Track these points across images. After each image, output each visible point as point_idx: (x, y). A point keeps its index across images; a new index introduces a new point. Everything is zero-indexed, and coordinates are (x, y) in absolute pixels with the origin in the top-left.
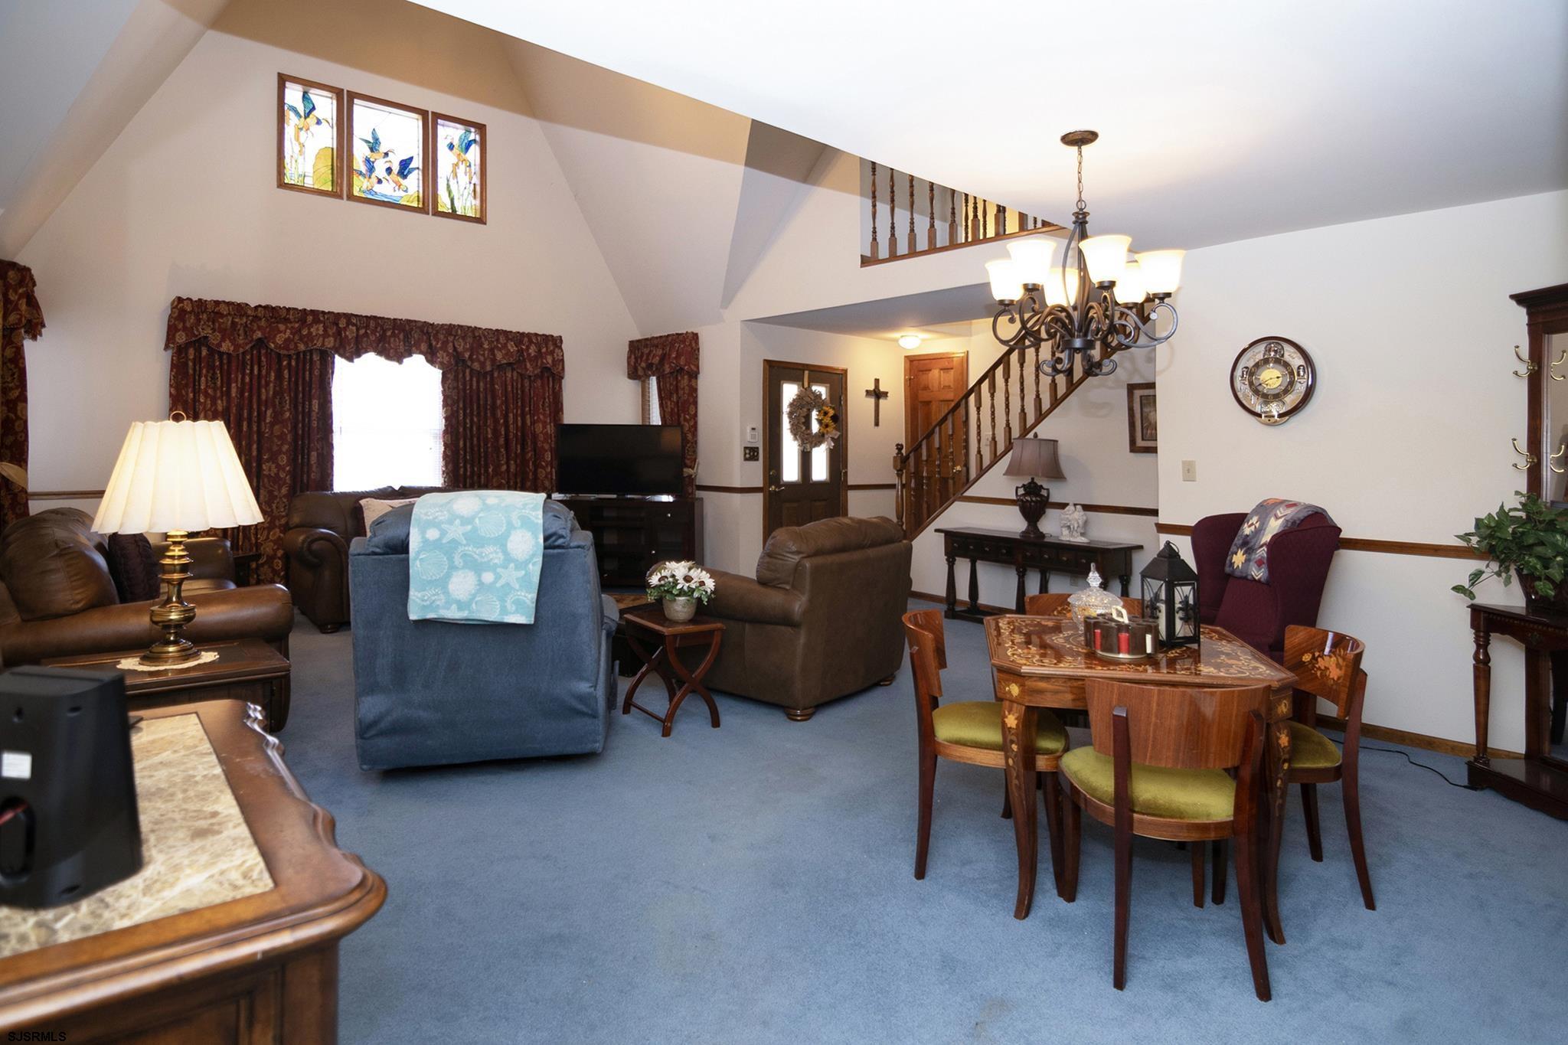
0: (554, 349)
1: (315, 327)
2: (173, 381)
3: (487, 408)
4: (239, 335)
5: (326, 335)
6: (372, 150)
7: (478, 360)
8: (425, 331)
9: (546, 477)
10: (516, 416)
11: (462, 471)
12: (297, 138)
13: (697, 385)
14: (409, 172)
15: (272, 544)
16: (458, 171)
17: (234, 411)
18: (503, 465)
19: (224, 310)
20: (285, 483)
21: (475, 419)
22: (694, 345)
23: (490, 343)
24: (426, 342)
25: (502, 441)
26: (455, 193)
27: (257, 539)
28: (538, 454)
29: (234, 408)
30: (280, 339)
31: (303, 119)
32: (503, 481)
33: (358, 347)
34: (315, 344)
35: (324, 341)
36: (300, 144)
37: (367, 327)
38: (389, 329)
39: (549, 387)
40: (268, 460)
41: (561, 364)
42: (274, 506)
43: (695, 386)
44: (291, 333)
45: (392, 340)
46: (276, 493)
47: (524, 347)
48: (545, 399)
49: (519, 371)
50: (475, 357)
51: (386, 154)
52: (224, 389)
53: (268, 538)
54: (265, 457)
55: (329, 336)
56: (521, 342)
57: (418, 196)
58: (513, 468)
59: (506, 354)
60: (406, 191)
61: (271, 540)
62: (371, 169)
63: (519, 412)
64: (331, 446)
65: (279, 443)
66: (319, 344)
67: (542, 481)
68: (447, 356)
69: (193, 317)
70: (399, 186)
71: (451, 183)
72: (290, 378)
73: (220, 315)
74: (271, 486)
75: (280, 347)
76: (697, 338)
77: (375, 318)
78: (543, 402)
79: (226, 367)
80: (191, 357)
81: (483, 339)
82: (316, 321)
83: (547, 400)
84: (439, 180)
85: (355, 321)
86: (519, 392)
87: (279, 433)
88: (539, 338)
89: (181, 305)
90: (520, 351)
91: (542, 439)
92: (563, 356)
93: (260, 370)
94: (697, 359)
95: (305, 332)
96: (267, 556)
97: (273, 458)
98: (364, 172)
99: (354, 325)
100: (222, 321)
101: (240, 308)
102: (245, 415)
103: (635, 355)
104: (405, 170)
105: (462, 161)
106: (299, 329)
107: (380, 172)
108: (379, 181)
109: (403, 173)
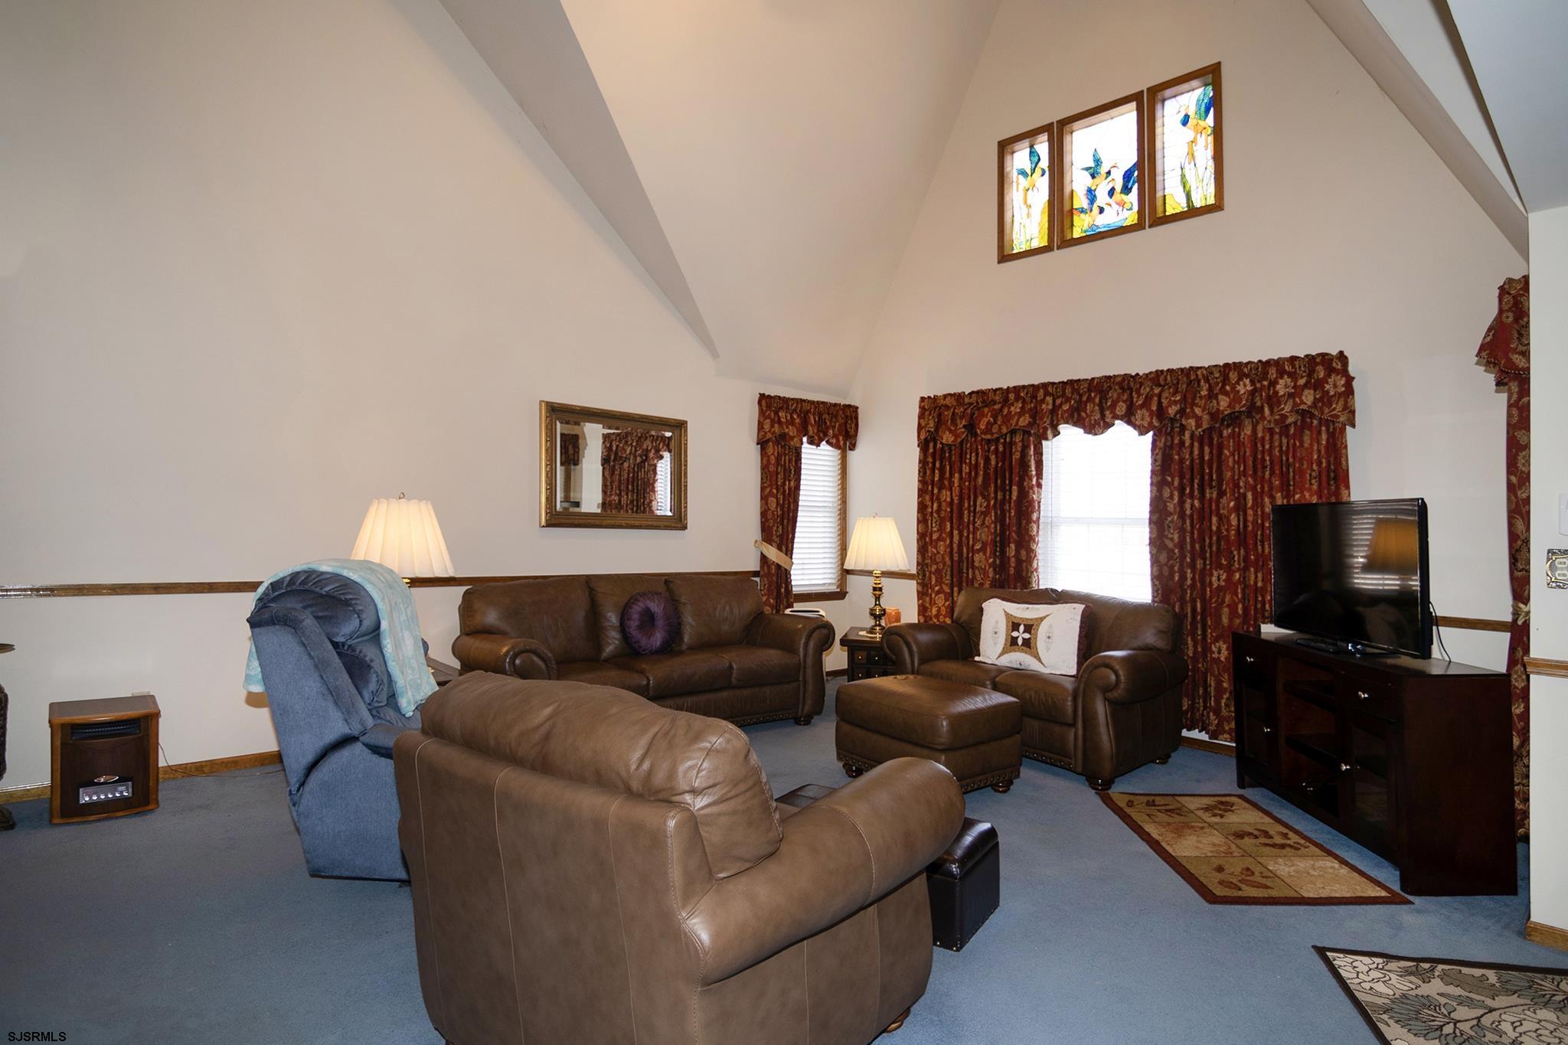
1: (1016, 405)
4: (958, 425)
5: (1022, 413)
6: (1093, 176)
8: (1126, 387)
12: (1025, 201)
14: (1134, 183)
16: (1195, 149)
20: (988, 577)
26: (1191, 182)
30: (984, 424)
31: (1031, 175)
34: (1015, 424)
35: (1021, 420)
36: (1027, 206)
37: (1063, 395)
38: (1086, 392)
40: (978, 551)
44: (991, 416)
45: (1089, 405)
47: (1265, 383)
50: (1187, 410)
51: (1109, 173)
54: (976, 549)
55: (1027, 413)
56: (1264, 375)
59: (1236, 398)
65: (988, 533)
70: (1122, 207)
71: (1187, 172)
75: (985, 432)
80: (930, 452)
81: (1202, 382)
82: (1017, 397)
85: (1051, 391)
87: (989, 522)
88: (1297, 366)
90: (1257, 391)
92: (1352, 387)
95: (1007, 412)
98: (1086, 206)
99: (1050, 395)
100: (946, 414)
104: (1129, 182)
105: (1201, 133)
106: (1001, 410)
107: (1102, 198)
108: (1101, 210)
109: (1127, 186)
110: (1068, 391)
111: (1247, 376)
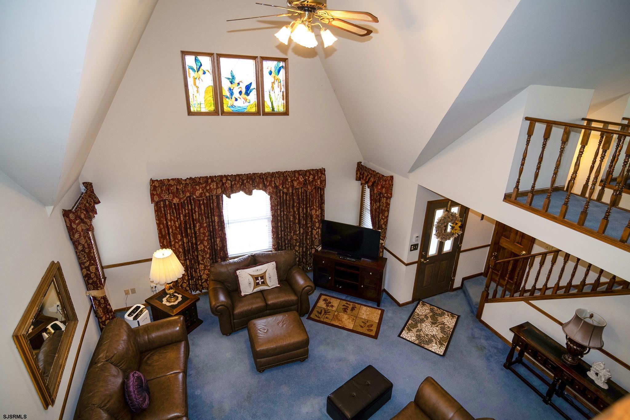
0: (321, 176)
1: (212, 184)
2: (156, 218)
3: (290, 207)
4: (180, 194)
5: (217, 188)
6: (231, 83)
7: (286, 187)
8: (261, 178)
9: (316, 234)
10: (303, 209)
11: (280, 236)
12: (195, 84)
13: (390, 202)
14: (251, 92)
15: (206, 275)
16: (274, 85)
17: (183, 226)
18: (297, 231)
19: (172, 183)
20: (208, 253)
21: (285, 213)
22: (390, 182)
23: (291, 178)
24: (262, 183)
25: (297, 221)
26: (273, 99)
27: (200, 274)
28: (313, 224)
29: (183, 225)
30: (198, 193)
31: (196, 72)
32: (298, 238)
33: (232, 190)
34: (213, 193)
35: (216, 191)
36: (196, 87)
37: (235, 180)
38: (245, 179)
39: (318, 193)
40: (200, 244)
41: (324, 182)
42: (205, 261)
43: (389, 203)
44: (202, 190)
45: (247, 184)
46: (205, 256)
47: (307, 178)
48: (316, 199)
49: (305, 189)
50: (284, 186)
51: (239, 84)
52: (178, 217)
53: (204, 273)
54: (198, 243)
55: (219, 188)
56: (306, 175)
57: (255, 104)
58: (302, 232)
59: (299, 183)
60: (249, 102)
61: (205, 274)
62: (232, 94)
63: (305, 207)
64: (225, 234)
65: (203, 236)
66: (215, 193)
67: (315, 235)
68: (272, 188)
69: (160, 189)
70: (246, 101)
71: (271, 94)
72: (204, 209)
73: (171, 185)
74: (202, 254)
75: (198, 197)
76: (393, 179)
77: (238, 175)
78: (316, 200)
79: (177, 207)
80: (162, 206)
81: (288, 177)
82: (213, 181)
83: (317, 200)
84: (265, 93)
85: (229, 178)
86: (305, 198)
87: (203, 232)
88: (314, 172)
89: (154, 184)
90: (306, 180)
91: (315, 217)
92: (325, 178)
93: (191, 207)
94: (392, 189)
95: (208, 188)
96: (205, 279)
97: (202, 243)
98: (229, 96)
99: (229, 180)
100: (172, 189)
101: (178, 181)
102: (188, 226)
103: (360, 172)
104: (248, 91)
105: (276, 80)
106: (206, 187)
107: (236, 94)
108: (236, 100)
109: (247, 93)
110: (237, 178)
111: (301, 175)
